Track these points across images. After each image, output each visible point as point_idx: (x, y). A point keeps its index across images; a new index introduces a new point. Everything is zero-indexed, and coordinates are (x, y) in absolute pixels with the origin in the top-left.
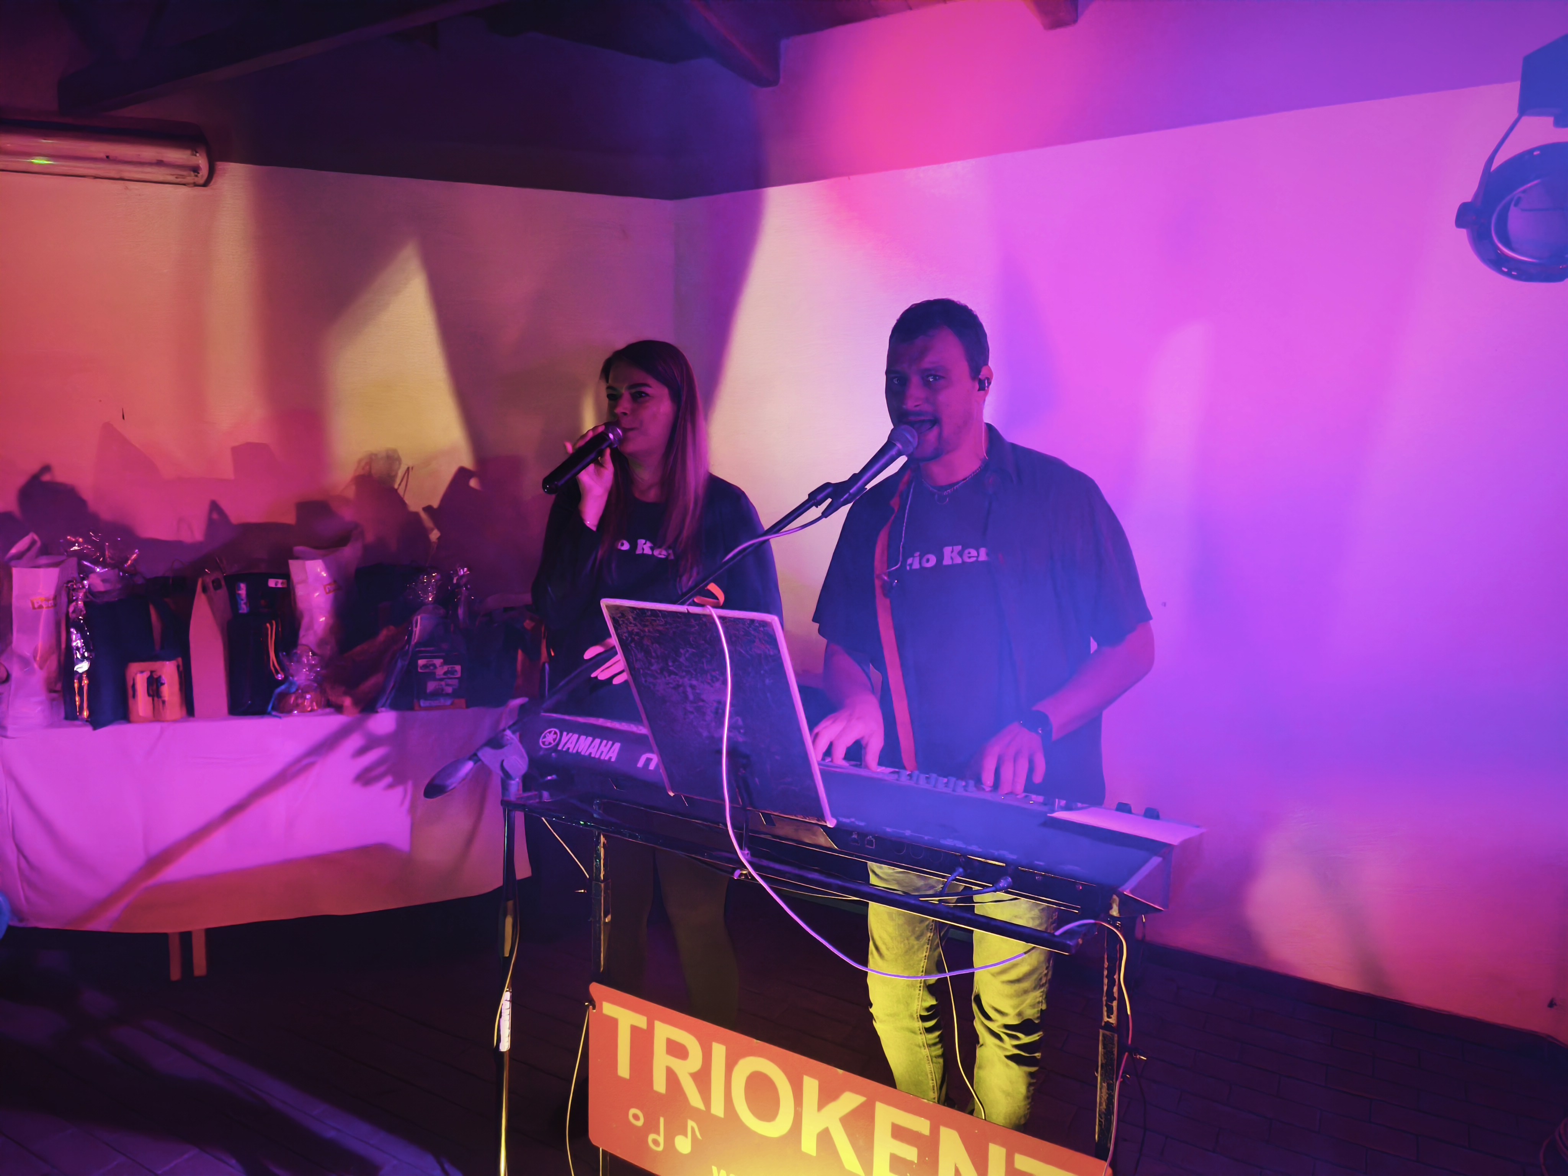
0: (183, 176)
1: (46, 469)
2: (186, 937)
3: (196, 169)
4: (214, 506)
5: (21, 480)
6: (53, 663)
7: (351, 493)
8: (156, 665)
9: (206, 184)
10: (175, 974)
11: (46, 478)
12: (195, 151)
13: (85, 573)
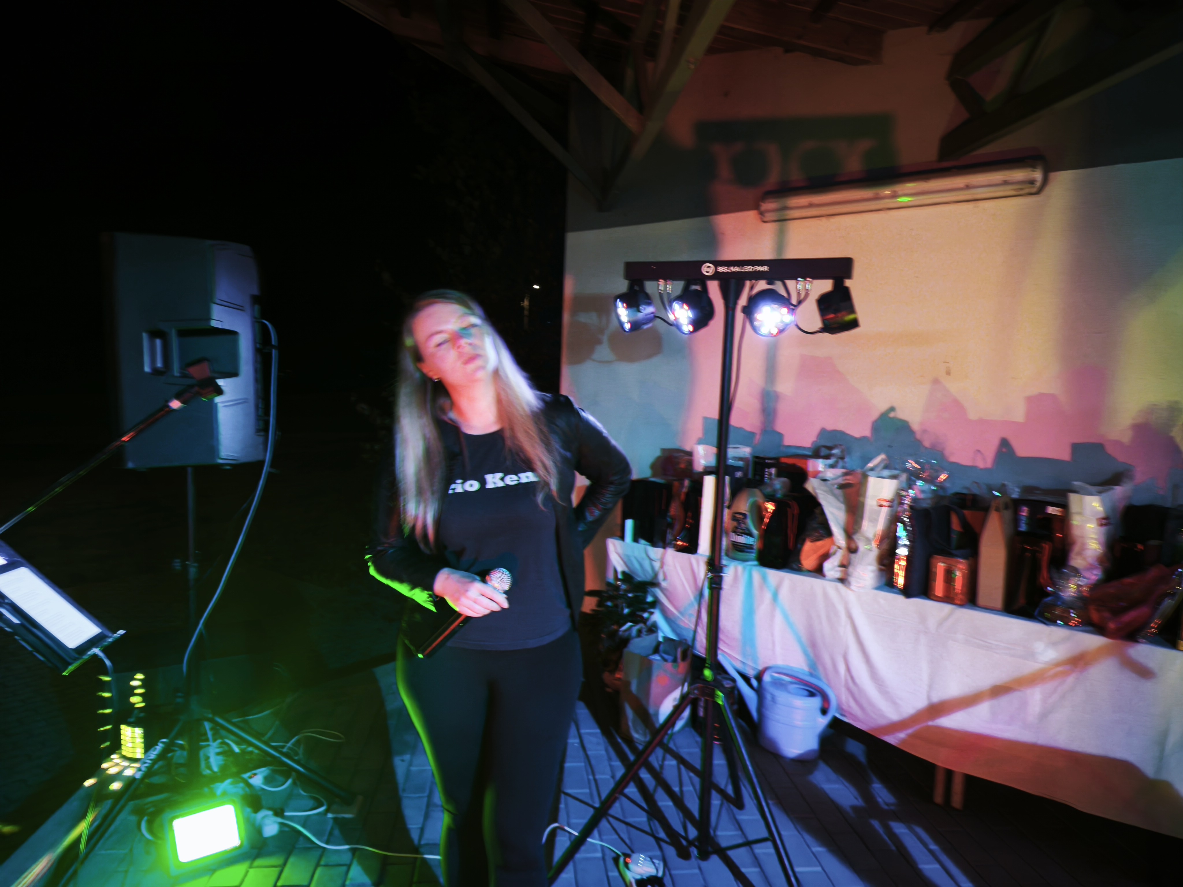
1: (892, 409)
2: (949, 774)
5: (875, 415)
6: (885, 546)
8: (952, 561)
10: (938, 798)
11: (892, 415)
12: (1033, 166)
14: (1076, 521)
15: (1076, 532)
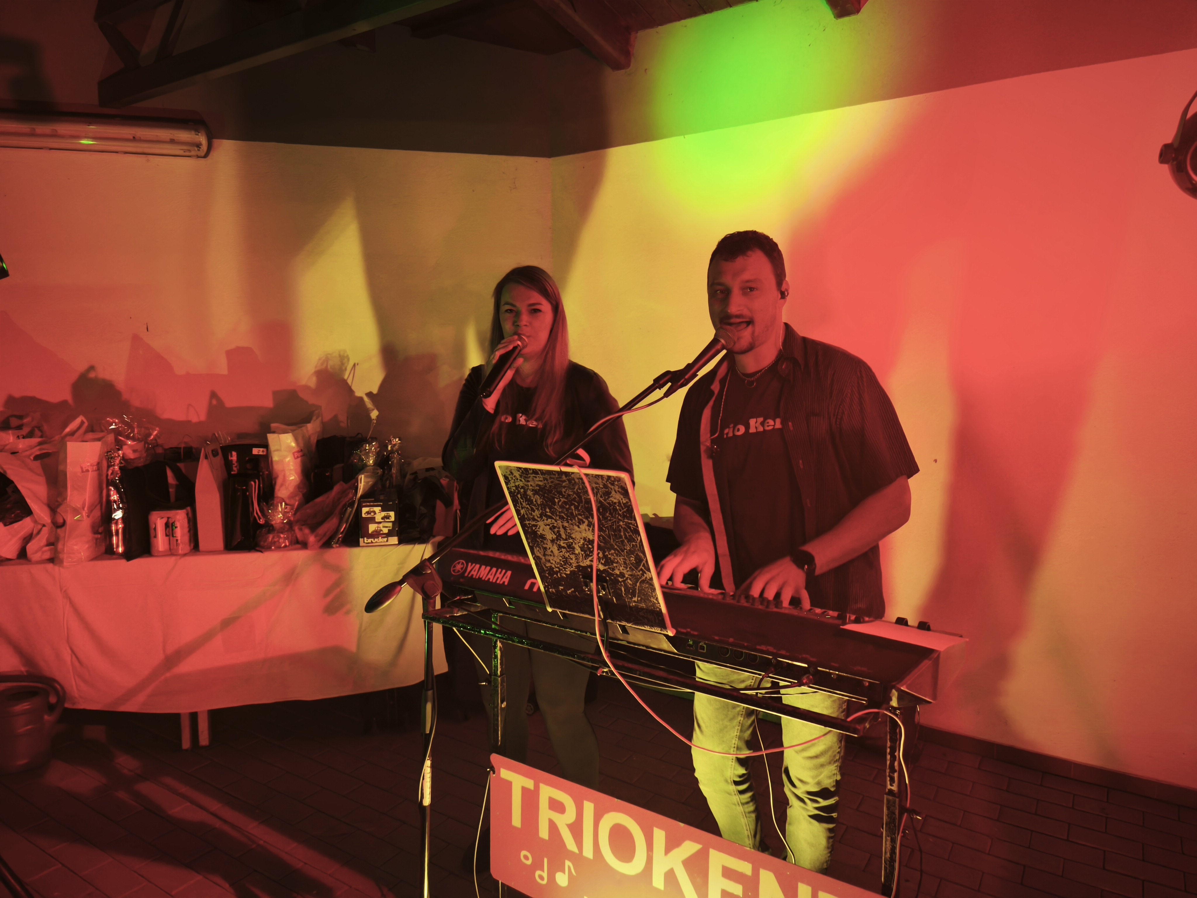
0: (189, 151)
1: (92, 368)
2: (194, 716)
3: (198, 145)
4: (213, 395)
5: (74, 377)
6: (97, 513)
7: (312, 383)
8: (171, 513)
9: (206, 156)
10: (186, 744)
11: (92, 375)
12: (197, 131)
13: (119, 445)
14: (276, 457)
15: (277, 467)
